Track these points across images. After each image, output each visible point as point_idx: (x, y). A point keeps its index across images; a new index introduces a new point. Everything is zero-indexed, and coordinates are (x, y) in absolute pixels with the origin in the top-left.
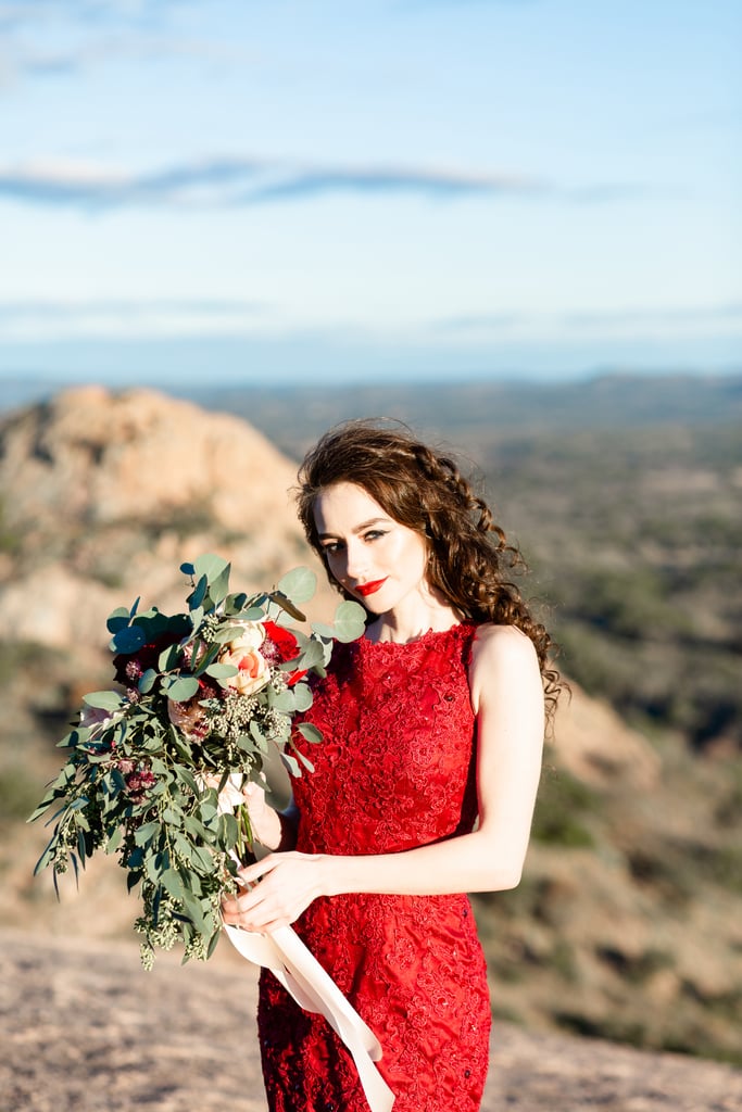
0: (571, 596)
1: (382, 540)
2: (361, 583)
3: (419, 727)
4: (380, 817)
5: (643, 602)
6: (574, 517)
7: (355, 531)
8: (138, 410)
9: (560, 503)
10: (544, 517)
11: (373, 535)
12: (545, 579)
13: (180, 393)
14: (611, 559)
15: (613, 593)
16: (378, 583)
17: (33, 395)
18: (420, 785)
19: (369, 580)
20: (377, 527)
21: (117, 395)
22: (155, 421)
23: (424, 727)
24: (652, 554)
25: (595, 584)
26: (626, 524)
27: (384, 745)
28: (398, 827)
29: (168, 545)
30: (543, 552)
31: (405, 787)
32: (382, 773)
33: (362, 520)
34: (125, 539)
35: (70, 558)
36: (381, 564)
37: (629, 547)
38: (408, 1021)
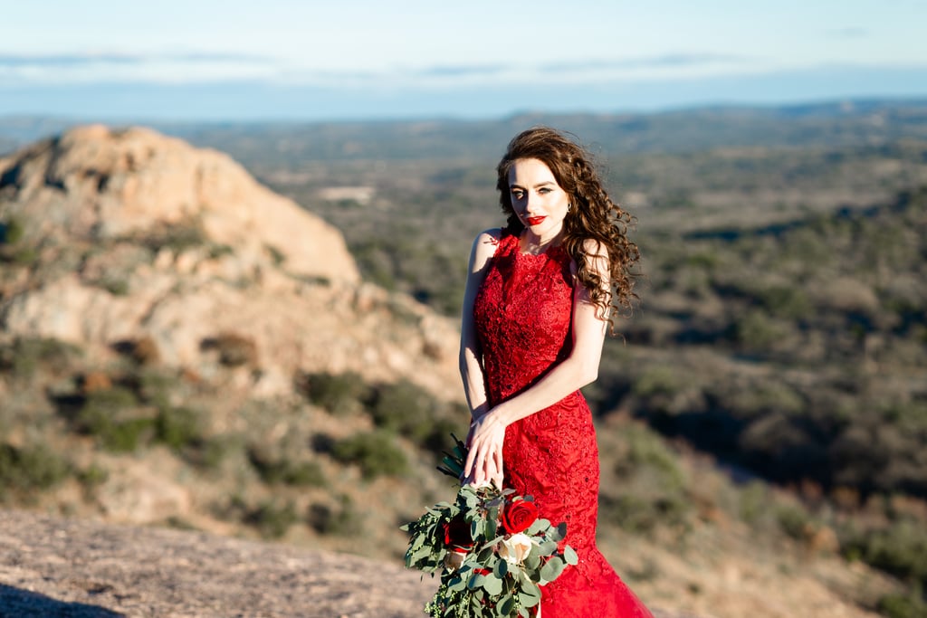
1: (548, 195)
2: (532, 215)
3: (545, 300)
4: (528, 349)
7: (535, 187)
8: (136, 145)
11: (543, 190)
13: (171, 130)
16: (543, 217)
17: (46, 132)
18: (548, 332)
19: (537, 215)
20: (547, 187)
21: (117, 134)
22: (151, 154)
23: (548, 299)
27: (527, 311)
28: (538, 354)
29: (165, 258)
31: (540, 333)
32: (527, 327)
33: (540, 182)
34: (128, 253)
35: (80, 270)
36: (546, 208)
38: (550, 455)
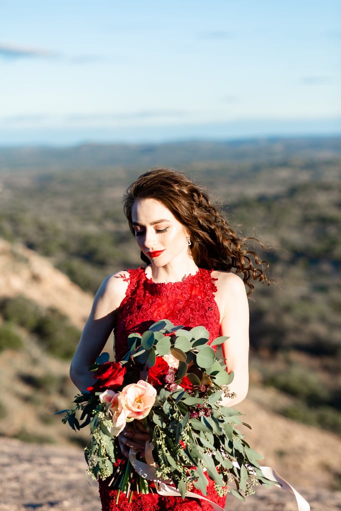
0: (74, 246)
5: (106, 248)
6: (74, 210)
7: (152, 224)
9: (66, 203)
10: (60, 210)
12: (62, 239)
14: (91, 229)
15: (93, 244)
24: (110, 226)
25: (85, 240)
26: (98, 213)
30: (60, 226)
37: (99, 223)
